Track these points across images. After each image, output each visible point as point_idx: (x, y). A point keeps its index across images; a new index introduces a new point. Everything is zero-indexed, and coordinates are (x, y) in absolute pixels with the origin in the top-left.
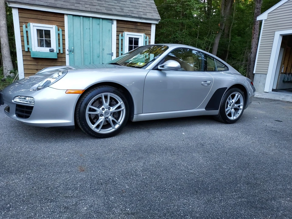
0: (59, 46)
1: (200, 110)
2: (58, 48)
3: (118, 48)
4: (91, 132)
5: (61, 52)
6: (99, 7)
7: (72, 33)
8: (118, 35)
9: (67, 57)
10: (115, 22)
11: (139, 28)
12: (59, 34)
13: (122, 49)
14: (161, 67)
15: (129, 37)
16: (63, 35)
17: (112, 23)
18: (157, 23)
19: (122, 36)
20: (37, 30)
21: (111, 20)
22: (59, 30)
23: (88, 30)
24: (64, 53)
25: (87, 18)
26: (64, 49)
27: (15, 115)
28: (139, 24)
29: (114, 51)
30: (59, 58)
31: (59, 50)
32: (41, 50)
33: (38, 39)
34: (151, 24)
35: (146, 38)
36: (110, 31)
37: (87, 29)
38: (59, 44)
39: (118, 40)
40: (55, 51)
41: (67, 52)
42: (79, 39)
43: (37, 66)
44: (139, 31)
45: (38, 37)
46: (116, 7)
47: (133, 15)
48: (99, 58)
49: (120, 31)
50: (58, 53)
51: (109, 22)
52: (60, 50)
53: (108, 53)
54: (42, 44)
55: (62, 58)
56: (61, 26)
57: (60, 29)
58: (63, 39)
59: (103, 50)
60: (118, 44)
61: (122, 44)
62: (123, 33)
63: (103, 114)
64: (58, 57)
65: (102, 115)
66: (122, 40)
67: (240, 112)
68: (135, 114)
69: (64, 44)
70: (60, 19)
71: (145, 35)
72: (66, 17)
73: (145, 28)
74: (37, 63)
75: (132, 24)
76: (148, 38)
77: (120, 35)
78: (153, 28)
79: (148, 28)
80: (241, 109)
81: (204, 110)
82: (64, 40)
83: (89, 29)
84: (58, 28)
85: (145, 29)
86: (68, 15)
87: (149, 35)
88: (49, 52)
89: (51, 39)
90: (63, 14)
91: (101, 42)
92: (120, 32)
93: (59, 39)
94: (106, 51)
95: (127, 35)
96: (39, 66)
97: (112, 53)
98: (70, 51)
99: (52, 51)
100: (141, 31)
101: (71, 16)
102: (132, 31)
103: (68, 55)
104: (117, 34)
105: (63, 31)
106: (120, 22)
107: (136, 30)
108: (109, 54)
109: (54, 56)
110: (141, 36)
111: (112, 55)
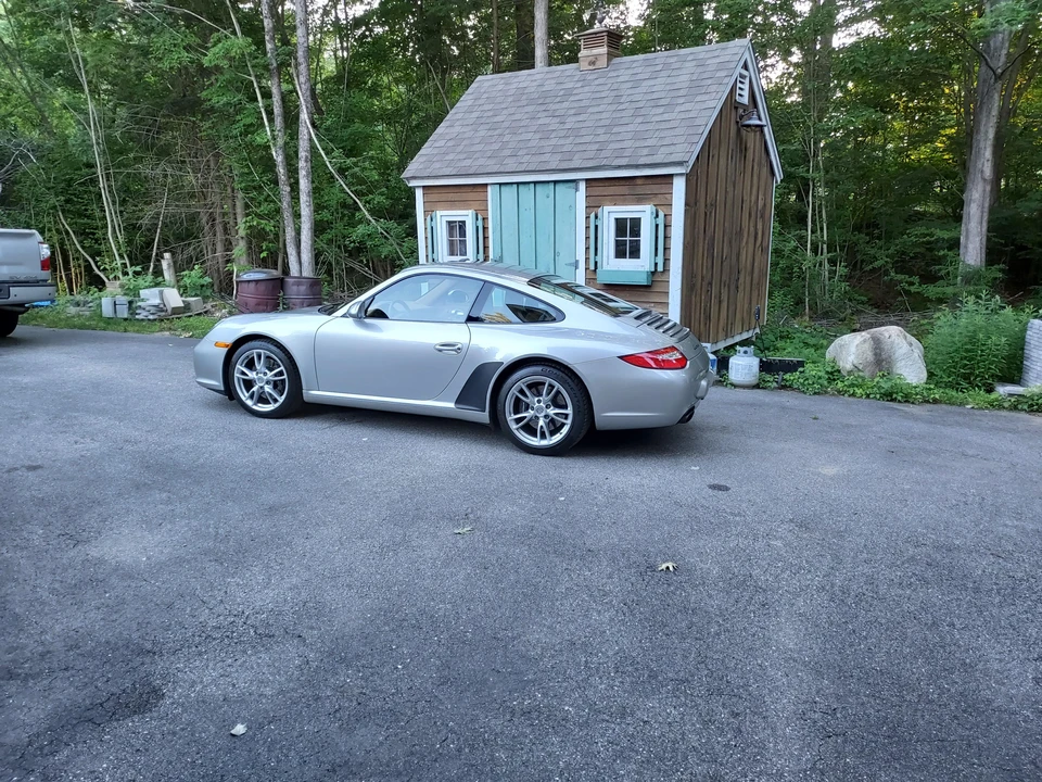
0: (478, 252)
1: (446, 405)
2: (477, 256)
3: (588, 249)
4: (242, 404)
6: (547, 158)
8: (588, 217)
10: (582, 186)
11: (639, 190)
12: (478, 228)
15: (617, 219)
16: (485, 228)
17: (577, 190)
18: (686, 170)
19: (597, 217)
20: (448, 222)
21: (575, 181)
22: (477, 219)
23: (528, 212)
25: (526, 185)
26: (487, 257)
28: (639, 182)
29: (581, 255)
33: (448, 240)
34: (670, 176)
35: (657, 216)
36: (573, 207)
38: (478, 248)
39: (588, 227)
44: (640, 199)
49: (593, 206)
51: (570, 187)
53: (568, 262)
56: (482, 209)
57: (480, 217)
59: (557, 254)
60: (588, 238)
61: (597, 238)
62: (600, 209)
66: (596, 227)
67: (566, 430)
68: (304, 389)
69: (486, 247)
70: (480, 196)
71: (655, 209)
72: (489, 188)
73: (655, 188)
75: (623, 183)
76: (661, 214)
77: (593, 215)
78: (679, 186)
79: (663, 188)
80: (568, 424)
81: (452, 405)
82: (486, 238)
84: (476, 215)
85: (656, 191)
86: (494, 186)
87: (666, 207)
89: (467, 239)
90: (486, 185)
92: (593, 209)
93: (478, 238)
94: (564, 259)
95: (610, 213)
97: (577, 262)
100: (646, 198)
101: (498, 186)
102: (623, 202)
104: (586, 213)
105: (485, 219)
106: (594, 185)
107: (632, 197)
108: (570, 264)
110: (644, 212)
111: (576, 268)
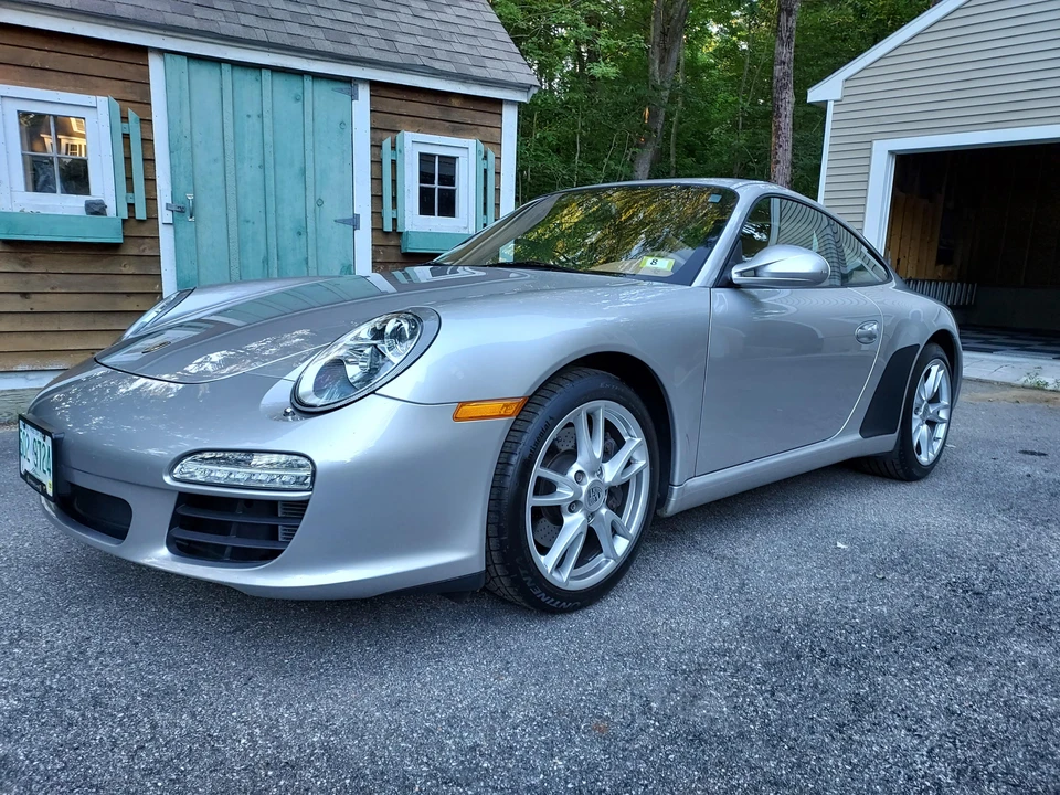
0: (130, 189)
1: (847, 439)
2: (126, 198)
3: (377, 198)
4: (544, 590)
5: (141, 214)
6: (296, 29)
7: (187, 133)
8: (376, 146)
9: (166, 237)
10: (364, 93)
11: (457, 115)
12: (126, 137)
13: (394, 199)
14: (741, 273)
15: (421, 154)
16: (148, 142)
17: (354, 97)
18: (523, 98)
19: (394, 148)
20: (23, 115)
21: (349, 80)
22: (125, 119)
23: (255, 120)
24: (152, 217)
25: (249, 72)
26: (151, 200)
27: (164, 552)
28: (455, 102)
29: (364, 207)
30: (127, 240)
31: (131, 206)
32: (44, 207)
33: (23, 155)
34: (499, 103)
35: (485, 157)
36: (346, 125)
37: (249, 116)
38: (129, 179)
39: (377, 162)
40: (111, 211)
41: (165, 216)
42: (215, 160)
43: (25, 278)
44: (457, 128)
45: (23, 149)
46: (364, 31)
47: (438, 65)
48: (303, 237)
49: (382, 129)
50: (124, 220)
51: (341, 91)
52: (133, 205)
53: (339, 217)
54: (42, 178)
55: (140, 241)
56: (136, 100)
57: (132, 115)
58: (144, 160)
59: (320, 203)
60: (377, 179)
61: (394, 181)
62: (399, 136)
63: (582, 499)
64: (124, 237)
65: (574, 506)
66: (394, 163)
67: (941, 431)
68: (676, 482)
69: (150, 181)
70: (130, 71)
71: (481, 146)
72: (155, 65)
73: (479, 118)
74: (25, 267)
75: (432, 100)
76: (491, 156)
77: (387, 144)
78: (510, 118)
79: (488, 119)
80: (943, 421)
81: (859, 436)
82: (149, 161)
83: (261, 116)
84: (122, 111)
85: (478, 122)
86: (168, 56)
87: (495, 147)
88: (84, 214)
91: (309, 173)
92: (385, 133)
93: (128, 159)
94: (332, 211)
95: (414, 144)
96: (31, 277)
97: (356, 217)
98: (181, 211)
99: (97, 209)
100: (463, 130)
101: (178, 58)
102: (433, 130)
103: (171, 229)
104: (372, 139)
105: (147, 122)
106: (384, 92)
107: (448, 124)
108: (344, 222)
109: (106, 231)
110: (465, 151)
111: (356, 226)
